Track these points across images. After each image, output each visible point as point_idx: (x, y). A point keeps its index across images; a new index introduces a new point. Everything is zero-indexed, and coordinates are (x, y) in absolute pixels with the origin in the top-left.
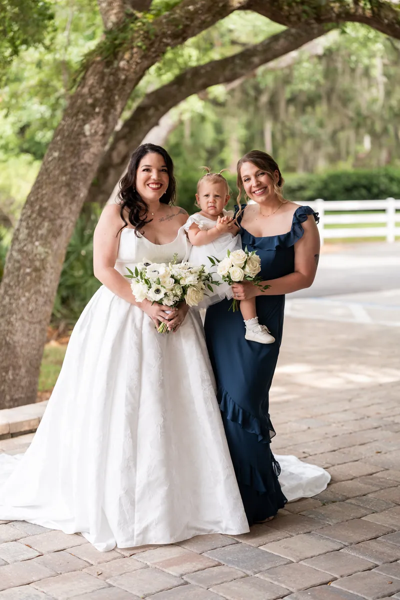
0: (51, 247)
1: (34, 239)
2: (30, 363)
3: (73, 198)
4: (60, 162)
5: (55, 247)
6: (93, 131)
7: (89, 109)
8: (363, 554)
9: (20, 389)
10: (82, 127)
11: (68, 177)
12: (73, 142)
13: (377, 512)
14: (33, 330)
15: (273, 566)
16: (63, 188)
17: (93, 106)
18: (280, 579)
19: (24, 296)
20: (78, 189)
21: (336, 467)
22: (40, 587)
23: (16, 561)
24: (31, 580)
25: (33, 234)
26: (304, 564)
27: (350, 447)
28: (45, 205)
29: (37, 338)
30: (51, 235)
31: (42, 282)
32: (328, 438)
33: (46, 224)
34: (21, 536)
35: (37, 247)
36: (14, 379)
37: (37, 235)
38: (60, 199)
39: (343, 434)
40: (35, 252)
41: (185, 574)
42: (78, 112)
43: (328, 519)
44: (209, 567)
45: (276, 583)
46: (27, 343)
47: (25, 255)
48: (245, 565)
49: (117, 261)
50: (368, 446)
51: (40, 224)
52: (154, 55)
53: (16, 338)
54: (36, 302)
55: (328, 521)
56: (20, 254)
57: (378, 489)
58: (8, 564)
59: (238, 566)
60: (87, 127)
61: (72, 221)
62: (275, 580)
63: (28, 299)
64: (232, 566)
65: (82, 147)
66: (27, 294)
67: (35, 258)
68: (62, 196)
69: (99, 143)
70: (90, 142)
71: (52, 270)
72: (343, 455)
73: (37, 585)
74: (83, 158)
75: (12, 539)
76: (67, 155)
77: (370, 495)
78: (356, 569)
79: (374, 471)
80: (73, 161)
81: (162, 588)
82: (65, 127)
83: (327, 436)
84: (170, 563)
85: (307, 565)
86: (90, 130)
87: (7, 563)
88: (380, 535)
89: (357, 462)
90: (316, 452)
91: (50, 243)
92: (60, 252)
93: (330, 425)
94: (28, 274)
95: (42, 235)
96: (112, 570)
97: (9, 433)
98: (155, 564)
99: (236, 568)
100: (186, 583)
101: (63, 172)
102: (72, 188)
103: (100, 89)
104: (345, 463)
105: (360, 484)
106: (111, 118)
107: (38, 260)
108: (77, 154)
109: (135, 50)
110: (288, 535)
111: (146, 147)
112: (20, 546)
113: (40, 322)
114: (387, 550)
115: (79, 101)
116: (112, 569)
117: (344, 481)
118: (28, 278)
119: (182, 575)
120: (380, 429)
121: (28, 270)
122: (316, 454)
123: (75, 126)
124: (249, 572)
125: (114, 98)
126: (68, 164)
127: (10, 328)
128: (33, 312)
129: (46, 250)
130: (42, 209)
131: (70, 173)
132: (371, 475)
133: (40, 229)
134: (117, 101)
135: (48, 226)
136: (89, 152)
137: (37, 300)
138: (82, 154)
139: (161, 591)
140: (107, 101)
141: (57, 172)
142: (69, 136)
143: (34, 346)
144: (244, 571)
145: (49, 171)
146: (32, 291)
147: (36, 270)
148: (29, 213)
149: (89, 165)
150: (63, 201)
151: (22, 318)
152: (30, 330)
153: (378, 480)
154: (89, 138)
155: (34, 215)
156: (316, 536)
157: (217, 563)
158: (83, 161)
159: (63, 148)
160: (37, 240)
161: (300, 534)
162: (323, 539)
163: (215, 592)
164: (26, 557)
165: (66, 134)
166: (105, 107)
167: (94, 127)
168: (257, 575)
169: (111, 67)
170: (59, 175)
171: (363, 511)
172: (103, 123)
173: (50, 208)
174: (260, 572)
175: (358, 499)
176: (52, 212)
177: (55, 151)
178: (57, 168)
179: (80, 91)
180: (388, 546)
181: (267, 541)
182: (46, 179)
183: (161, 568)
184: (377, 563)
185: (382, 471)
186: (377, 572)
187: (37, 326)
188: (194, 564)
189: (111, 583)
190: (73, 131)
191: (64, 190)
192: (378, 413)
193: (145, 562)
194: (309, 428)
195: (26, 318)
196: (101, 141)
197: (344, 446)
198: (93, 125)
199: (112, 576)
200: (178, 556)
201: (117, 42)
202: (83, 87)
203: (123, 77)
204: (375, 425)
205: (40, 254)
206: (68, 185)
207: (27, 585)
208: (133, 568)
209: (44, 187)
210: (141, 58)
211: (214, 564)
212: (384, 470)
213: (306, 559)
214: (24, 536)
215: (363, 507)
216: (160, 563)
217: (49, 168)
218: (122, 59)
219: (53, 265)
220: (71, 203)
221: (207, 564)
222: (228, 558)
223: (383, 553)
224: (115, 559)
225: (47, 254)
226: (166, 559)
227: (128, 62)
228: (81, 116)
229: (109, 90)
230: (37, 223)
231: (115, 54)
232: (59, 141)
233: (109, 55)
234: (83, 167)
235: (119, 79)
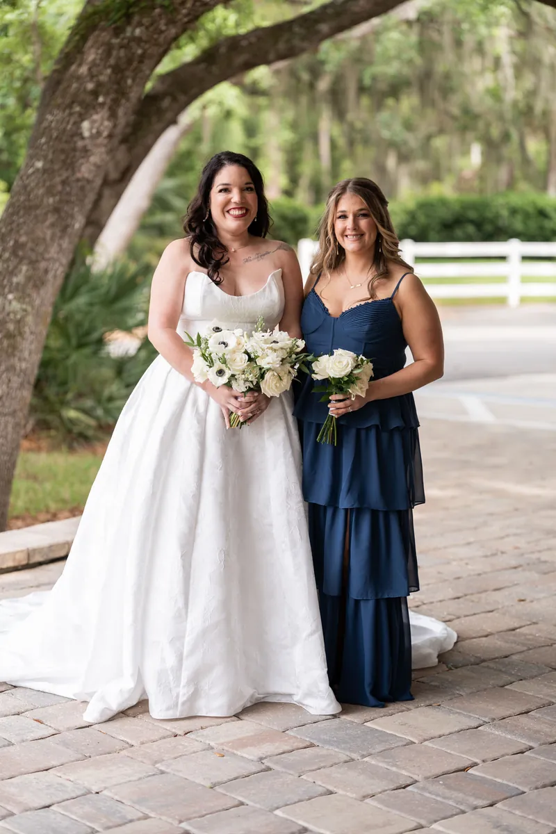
0: (31, 303)
1: (6, 290)
3: (64, 229)
4: (46, 176)
5: (37, 302)
6: (94, 131)
7: (88, 99)
8: (512, 732)
10: (77, 124)
11: (57, 198)
12: (65, 146)
13: (525, 679)
15: (388, 747)
16: (50, 215)
17: (95, 93)
18: (398, 763)
20: (72, 217)
21: (463, 620)
22: (64, 774)
23: (23, 741)
24: (50, 765)
25: (5, 282)
26: (430, 745)
27: (480, 593)
28: (23, 239)
29: (9, 437)
30: (30, 285)
31: (17, 353)
32: (447, 580)
33: (24, 268)
34: (26, 708)
35: (10, 302)
37: (11, 284)
38: (45, 231)
39: (469, 575)
40: (7, 308)
41: (266, 758)
42: (73, 102)
43: (458, 688)
44: (298, 749)
45: (394, 769)
48: (348, 746)
49: (182, 317)
50: (505, 592)
51: (16, 267)
52: (186, 19)
54: (8, 384)
55: (458, 690)
57: (525, 648)
58: (13, 745)
59: (338, 747)
60: (86, 125)
61: (61, 264)
62: (393, 766)
64: (331, 748)
65: (78, 154)
67: (8, 320)
68: (48, 228)
69: (103, 149)
70: (89, 147)
71: (32, 337)
72: (471, 604)
73: (59, 771)
74: (79, 171)
75: (13, 711)
76: (56, 167)
77: (514, 657)
78: (501, 752)
79: (516, 625)
80: (65, 174)
81: (235, 775)
82: (53, 125)
84: (242, 743)
85: (434, 746)
86: (91, 128)
87: (10, 744)
88: (532, 708)
89: (491, 614)
90: (432, 600)
91: (29, 296)
92: (44, 309)
93: (448, 563)
95: (18, 284)
98: (222, 744)
99: (336, 750)
100: (269, 769)
101: (50, 191)
102: (63, 214)
103: (105, 68)
104: (475, 614)
105: (499, 643)
106: (121, 111)
107: (12, 321)
108: (71, 165)
109: (158, 11)
110: (404, 708)
111: (223, 157)
112: (26, 721)
113: (14, 412)
114: (546, 729)
115: (75, 85)
116: (162, 750)
117: (475, 638)
119: (261, 759)
120: (520, 569)
122: (432, 603)
123: (68, 122)
124: (354, 756)
125: (126, 82)
126: (58, 179)
128: (4, 398)
129: (24, 306)
130: (18, 246)
131: (60, 193)
132: (514, 630)
133: (16, 275)
134: (131, 87)
135: (27, 270)
136: (88, 161)
137: (9, 381)
138: (77, 164)
139: (235, 779)
140: (115, 87)
141: (41, 191)
142: (58, 138)
143: (4, 448)
144: (348, 753)
145: (29, 189)
147: (9, 336)
149: (88, 181)
150: (49, 233)
153: (523, 638)
154: (87, 142)
155: (7, 255)
156: (443, 709)
157: (308, 744)
158: (79, 175)
159: (50, 156)
160: (10, 292)
161: (421, 706)
162: (453, 713)
163: (311, 780)
164: (37, 735)
165: (55, 134)
166: (112, 96)
167: (96, 125)
168: (365, 759)
169: (122, 36)
170: (43, 196)
171: (507, 678)
172: (109, 119)
173: (30, 245)
174: (370, 755)
175: (496, 662)
176: (32, 250)
177: (39, 160)
178: (40, 185)
179: (76, 71)
180: (546, 723)
181: (376, 716)
182: (25, 200)
183: (230, 750)
184: (532, 744)
185: (528, 625)
186: (533, 755)
187: (10, 419)
188: (277, 744)
189: (163, 768)
190: (64, 130)
191: (51, 219)
192: (517, 548)
193: (208, 742)
196: (105, 146)
197: (470, 592)
198: (95, 122)
199: (163, 760)
200: (252, 734)
202: (80, 65)
203: (140, 51)
204: (514, 563)
205: (15, 313)
206: (57, 210)
207: (45, 772)
208: (192, 750)
209: (22, 213)
210: (166, 24)
211: (304, 745)
212: (530, 624)
213: (432, 738)
214: (29, 708)
215: (505, 672)
216: (229, 743)
217: (29, 184)
218: (140, 24)
219: (33, 328)
220: (61, 238)
221: (296, 744)
222: (322, 737)
223: (537, 732)
224: (164, 738)
225: (25, 313)
226: (236, 738)
227: (147, 28)
228: (77, 109)
229: (119, 70)
230: (11, 265)
231: (128, 18)
232: (43, 144)
233: (119, 18)
234: (79, 184)
235: (133, 54)
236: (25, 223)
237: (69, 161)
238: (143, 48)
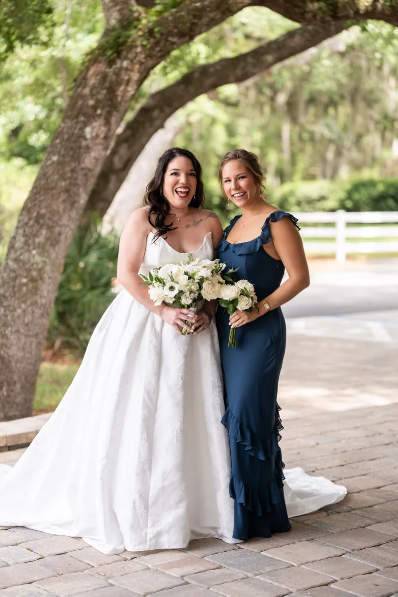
0: (49, 257)
1: (31, 247)
2: (25, 379)
3: (73, 204)
4: (59, 167)
5: (53, 256)
6: (94, 134)
7: (90, 111)
8: (365, 559)
9: (15, 406)
10: (82, 129)
11: (68, 182)
12: (73, 145)
13: (381, 522)
14: (28, 344)
15: (274, 568)
16: (62, 194)
17: (95, 108)
18: (280, 580)
19: (20, 307)
20: (78, 195)
21: (343, 481)
22: (42, 586)
23: (17, 563)
24: (32, 579)
25: (30, 242)
26: (305, 567)
27: (359, 462)
28: (43, 211)
29: (33, 353)
30: (49, 243)
31: (39, 292)
32: (337, 453)
33: (44, 232)
34: (22, 541)
35: (34, 256)
36: (9, 396)
37: (34, 242)
38: (59, 206)
39: (353, 450)
40: (32, 261)
41: (186, 576)
42: (79, 114)
43: (331, 528)
44: (210, 570)
45: (276, 584)
46: (23, 357)
47: (21, 264)
48: (246, 567)
49: (143, 265)
50: (377, 462)
51: (38, 231)
52: (159, 54)
53: (11, 353)
54: (32, 314)
55: (331, 530)
56: (16, 263)
57: (385, 501)
58: (10, 565)
59: (239, 569)
60: (88, 130)
61: (70, 229)
62: (276, 582)
63: (24, 311)
64: (234, 569)
65: (82, 151)
66: (23, 306)
67: (32, 268)
68: (61, 203)
69: (100, 147)
70: (91, 145)
71: (50, 281)
72: (351, 470)
73: (38, 584)
74: (83, 162)
75: (12, 543)
76: (67, 159)
77: (376, 507)
78: (356, 573)
79: (382, 485)
80: (73, 165)
81: (162, 587)
82: (65, 130)
83: (336, 451)
84: (171, 566)
85: (308, 568)
86: (91, 133)
87: (8, 565)
88: (383, 542)
89: (365, 476)
90: (323, 467)
91: (47, 251)
92: (58, 261)
93: (339, 441)
94: (25, 284)
95: (39, 243)
96: (113, 572)
97: (5, 446)
98: (156, 566)
99: (237, 570)
100: (187, 583)
101: (62, 177)
102: (72, 193)
103: (102, 89)
104: (352, 477)
105: (366, 497)
106: (113, 120)
107: (35, 269)
108: (77, 158)
109: (139, 49)
110: (290, 542)
111: (174, 151)
112: (21, 549)
113: (37, 334)
114: (390, 556)
115: (80, 102)
116: (113, 570)
117: (350, 493)
118: (24, 289)
119: (183, 576)
120: (391, 445)
121: (24, 280)
122: (323, 469)
123: (75, 129)
124: (249, 574)
125: (117, 99)
126: (68, 169)
127: (5, 341)
128: (29, 325)
129: (44, 259)
130: (40, 216)
131: (70, 178)
132: (379, 488)
133: (38, 237)
135: (46, 233)
136: (90, 156)
137: (33, 312)
138: (82, 158)
139: (162, 590)
140: (109, 103)
141: (56, 177)
142: (68, 139)
143: (30, 361)
144: (245, 573)
145: (47, 175)
146: (29, 302)
147: (33, 280)
148: (26, 219)
149: (90, 170)
150: (61, 207)
151: (18, 331)
152: (25, 343)
153: (384, 494)
154: (89, 142)
155: (31, 223)
156: (319, 543)
157: (217, 566)
158: (83, 166)
159: (62, 152)
160: (34, 249)
161: (303, 541)
162: (325, 546)
163: (215, 591)
164: (27, 559)
165: (66, 137)
166: (107, 109)
167: (96, 130)
168: (258, 577)
169: (114, 67)
170: (57, 180)
171: (368, 521)
172: (104, 125)
173: (48, 215)
174: (261, 574)
175: (362, 510)
176: (50, 219)
177: (54, 155)
178: (56, 172)
179: (81, 92)
180: (390, 553)
181: (269, 547)
182: (45, 184)
183: (162, 570)
184: (378, 567)
185: (390, 485)
186: (378, 575)
187: (34, 340)
188: (196, 566)
189: (112, 582)
190: (73, 134)
191: (63, 197)
192: (390, 430)
193: (147, 565)
194: (317, 444)
195: (22, 331)
196: (102, 144)
197: (352, 461)
198: (94, 128)
200: (179, 559)
201: (121, 40)
202: (84, 87)
203: (126, 78)
204: (387, 441)
205: (37, 264)
206: (67, 191)
207: (29, 584)
208: (135, 570)
209: (42, 192)
210: (145, 58)
211: (215, 567)
212: (392, 484)
213: (307, 563)
214: (24, 540)
215: (368, 518)
216: (161, 565)
217: (47, 173)
218: (126, 58)
219: (51, 275)
220: (70, 210)
221: (208, 567)
222: (229, 561)
223: (384, 559)
224: (116, 561)
225: (44, 264)
226: (167, 562)
227: (132, 61)
228: (82, 118)
229: (112, 91)
230: (35, 230)
231: (119, 53)
232: (58, 144)
233: (112, 54)
234: (83, 172)
235: (122, 79)
236: (44, 200)
237: (76, 155)
238: (129, 75)
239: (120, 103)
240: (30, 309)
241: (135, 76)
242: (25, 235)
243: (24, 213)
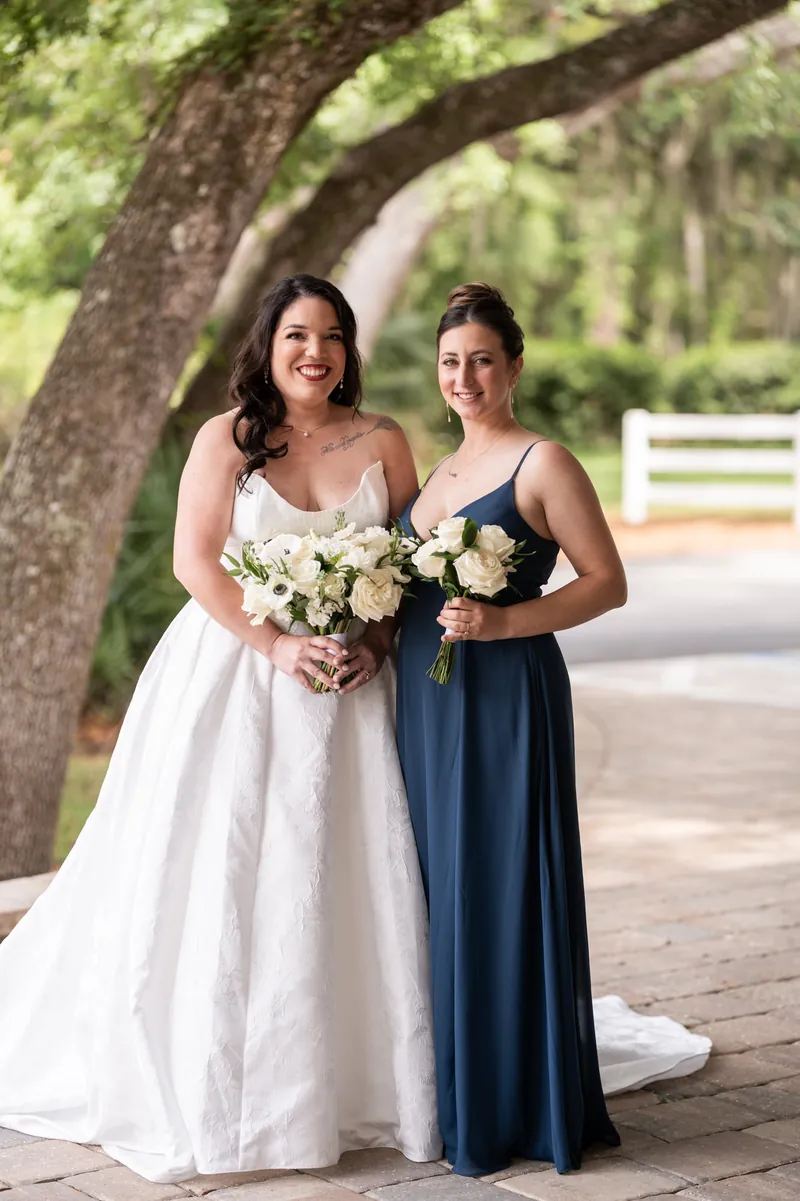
0: (88, 518)
1: (48, 497)
2: (36, 793)
3: (143, 399)
4: (112, 314)
5: (99, 515)
6: (192, 241)
7: (183, 189)
10: (165, 231)
11: (132, 349)
12: (145, 266)
14: (40, 713)
16: (118, 376)
17: (194, 181)
19: (22, 631)
20: (155, 379)
25: (47, 483)
28: (76, 415)
29: (53, 733)
30: (88, 487)
31: (65, 597)
33: (77, 461)
35: (54, 516)
37: (55, 485)
38: (111, 402)
40: (50, 526)
42: (158, 195)
46: (29, 744)
47: (25, 534)
49: (230, 540)
51: (64, 459)
52: (341, 61)
54: (50, 647)
56: (15, 532)
60: (178, 232)
61: (139, 456)
63: (32, 641)
65: (166, 278)
66: (29, 628)
67: (49, 544)
68: (117, 396)
69: (206, 271)
70: (185, 267)
71: (89, 573)
74: (167, 304)
76: (131, 298)
80: (144, 311)
82: (126, 232)
86: (188, 236)
91: (86, 506)
92: (110, 527)
94: (35, 580)
95: (67, 487)
101: (120, 339)
102: (140, 375)
103: (212, 139)
106: (235, 209)
107: (57, 545)
108: (153, 295)
109: (295, 49)
113: (61, 692)
115: (161, 169)
118: (33, 590)
121: (33, 571)
123: (150, 228)
125: (244, 163)
126: (132, 319)
128: (44, 670)
129: (78, 523)
130: (68, 426)
131: (136, 341)
133: (63, 473)
135: (82, 465)
136: (181, 290)
137: (52, 642)
138: (164, 295)
140: (226, 170)
141: (104, 339)
142: (134, 253)
143: (44, 751)
145: (85, 334)
146: (42, 620)
147: (52, 570)
148: (37, 433)
149: (182, 322)
150: (117, 406)
151: (17, 686)
152: (35, 713)
154: (181, 260)
155: (49, 441)
158: (166, 312)
159: (120, 282)
160: (55, 499)
165: (128, 247)
166: (222, 184)
167: (196, 230)
169: (238, 89)
170: (108, 345)
172: (216, 222)
173: (86, 425)
176: (91, 432)
177: (102, 288)
178: (104, 327)
179: (165, 145)
182: (79, 354)
187: (54, 705)
191: (121, 382)
195: (27, 684)
196: (211, 264)
198: (191, 227)
201: (254, 29)
202: (170, 136)
203: (266, 113)
205: (62, 533)
206: (130, 368)
209: (74, 373)
210: (310, 68)
217: (85, 327)
218: (266, 70)
219: (92, 558)
220: (138, 412)
225: (77, 534)
227: (278, 76)
228: (165, 206)
229: (232, 143)
230: (57, 456)
231: (248, 58)
232: (110, 263)
233: (234, 61)
234: (168, 327)
235: (256, 117)
236: (78, 389)
237: (150, 289)
238: (271, 107)
239: (252, 170)
240: (45, 636)
241: (287, 111)
242: (34, 469)
243: (34, 419)
